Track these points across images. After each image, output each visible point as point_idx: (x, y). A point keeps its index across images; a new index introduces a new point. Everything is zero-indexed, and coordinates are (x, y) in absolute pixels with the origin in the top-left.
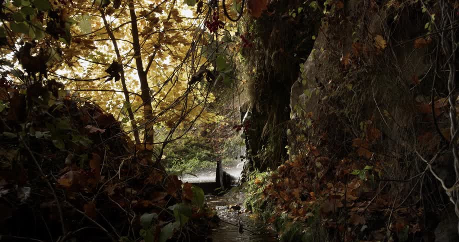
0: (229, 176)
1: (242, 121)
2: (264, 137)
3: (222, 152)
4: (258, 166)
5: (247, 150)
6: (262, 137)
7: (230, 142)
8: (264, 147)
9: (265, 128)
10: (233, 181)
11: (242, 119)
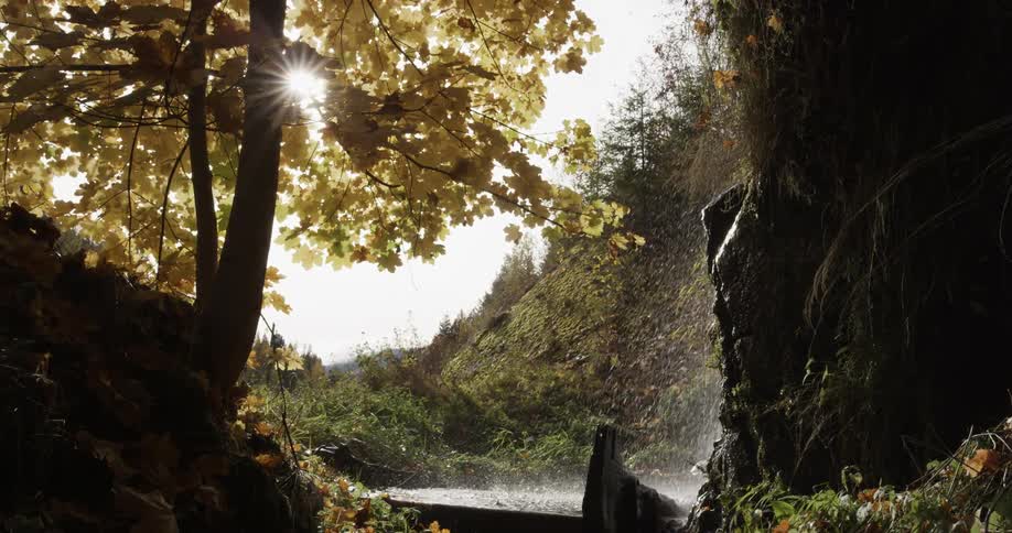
0: (652, 500)
1: (710, 262)
2: (815, 319)
3: (650, 426)
4: (780, 458)
5: (729, 385)
6: (807, 312)
7: (676, 395)
8: (817, 369)
9: (823, 272)
10: (668, 520)
11: (712, 252)
